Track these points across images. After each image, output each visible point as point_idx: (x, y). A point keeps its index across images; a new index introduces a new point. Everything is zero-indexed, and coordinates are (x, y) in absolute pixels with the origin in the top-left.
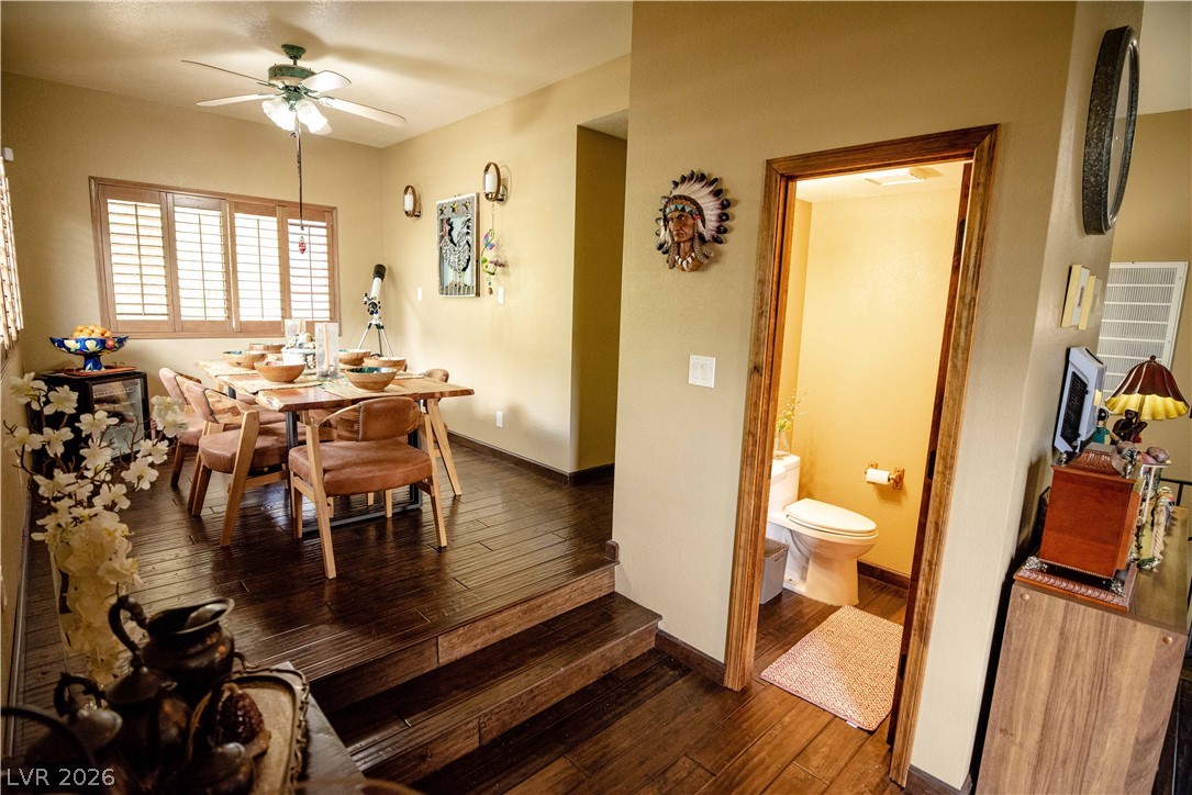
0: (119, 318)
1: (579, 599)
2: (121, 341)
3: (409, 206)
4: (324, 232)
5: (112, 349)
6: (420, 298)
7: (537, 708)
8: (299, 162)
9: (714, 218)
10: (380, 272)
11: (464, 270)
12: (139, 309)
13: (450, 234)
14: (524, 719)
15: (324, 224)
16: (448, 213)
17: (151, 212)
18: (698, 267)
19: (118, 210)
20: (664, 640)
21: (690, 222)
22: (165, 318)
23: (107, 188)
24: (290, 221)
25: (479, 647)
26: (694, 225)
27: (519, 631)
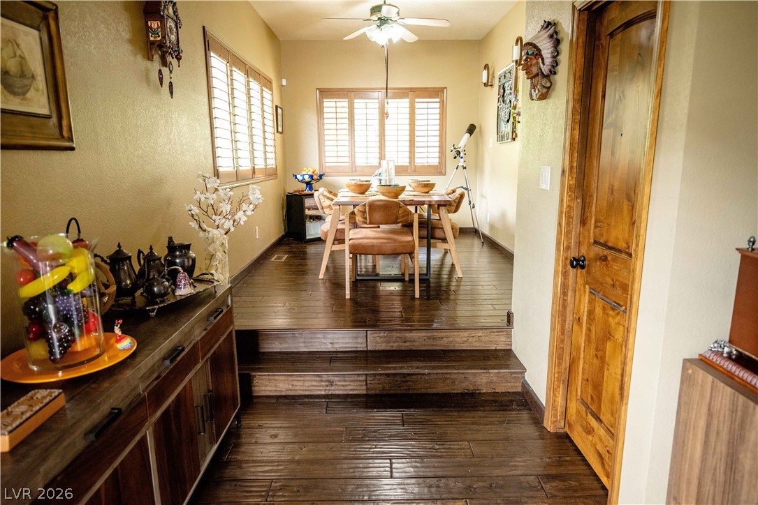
0: (327, 164)
2: (321, 176)
3: (485, 80)
4: (438, 105)
5: (318, 180)
6: (491, 146)
7: (409, 390)
9: (549, 56)
10: (471, 129)
11: (508, 121)
12: (335, 160)
13: (503, 96)
15: (438, 100)
16: (503, 81)
17: (343, 103)
18: (543, 97)
19: (328, 103)
22: (348, 164)
23: (325, 93)
24: (417, 100)
27: (424, 348)
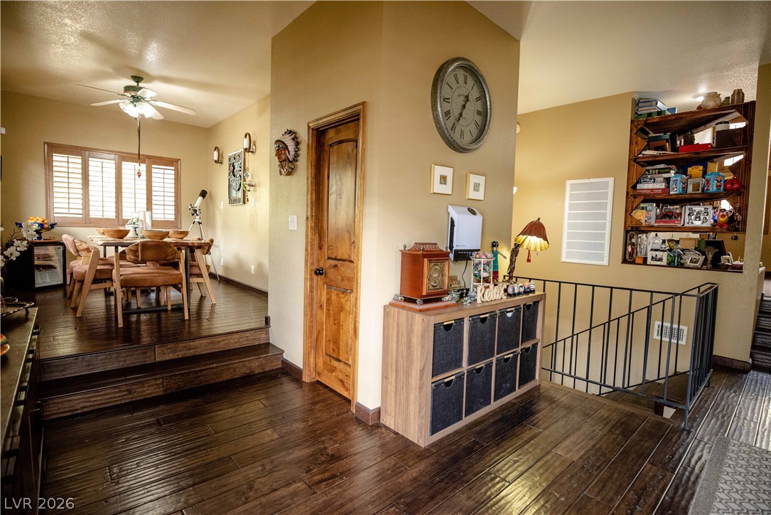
0: (55, 215)
1: (246, 342)
2: (53, 226)
3: (216, 157)
4: (173, 172)
5: (48, 229)
6: (222, 207)
7: (200, 383)
8: (139, 132)
9: (293, 150)
10: (203, 194)
11: (239, 190)
12: (66, 211)
13: (233, 172)
14: (192, 387)
15: (173, 168)
17: (76, 161)
18: (289, 174)
19: (58, 159)
20: (285, 363)
21: (283, 152)
22: (81, 216)
23: (55, 148)
24: (153, 166)
25: (180, 356)
26: (285, 153)
27: (205, 352)
